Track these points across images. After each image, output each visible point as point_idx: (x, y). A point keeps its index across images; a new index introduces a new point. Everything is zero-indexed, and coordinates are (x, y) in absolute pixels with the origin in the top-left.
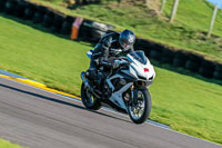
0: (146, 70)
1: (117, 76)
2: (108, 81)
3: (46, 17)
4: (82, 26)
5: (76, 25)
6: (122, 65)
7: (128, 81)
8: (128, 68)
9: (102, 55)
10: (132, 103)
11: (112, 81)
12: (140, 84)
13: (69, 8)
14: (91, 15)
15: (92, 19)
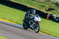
0: (39, 19)
1: (31, 21)
2: (29, 22)
3: (40, 13)
4: (50, 16)
5: (48, 16)
6: (32, 18)
7: (34, 22)
8: (34, 19)
9: (27, 16)
10: (35, 28)
11: (30, 22)
12: (37, 23)
13: (46, 11)
14: (52, 13)
15: (52, 14)
